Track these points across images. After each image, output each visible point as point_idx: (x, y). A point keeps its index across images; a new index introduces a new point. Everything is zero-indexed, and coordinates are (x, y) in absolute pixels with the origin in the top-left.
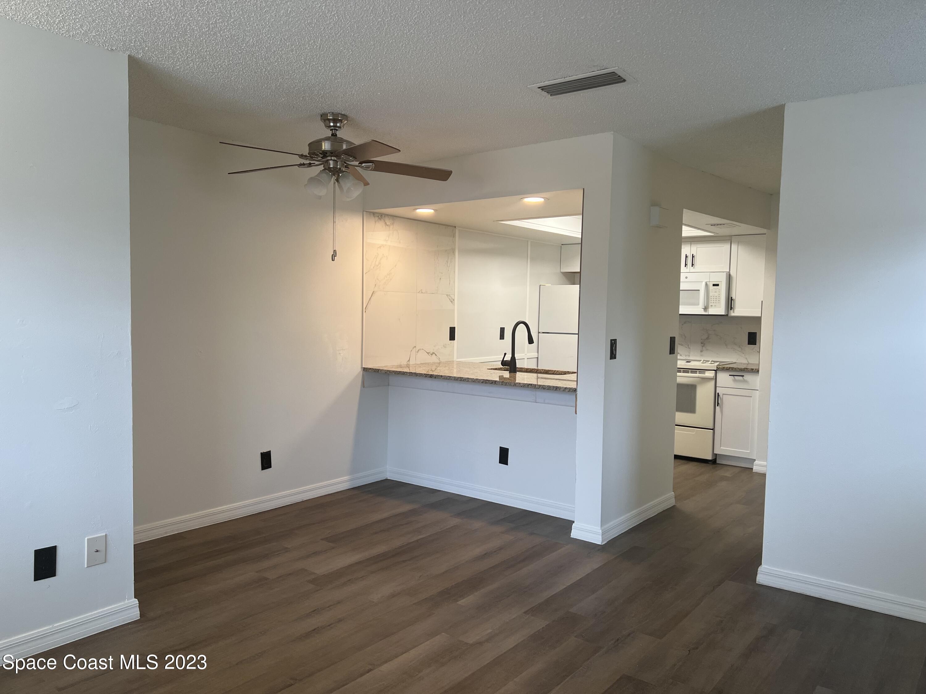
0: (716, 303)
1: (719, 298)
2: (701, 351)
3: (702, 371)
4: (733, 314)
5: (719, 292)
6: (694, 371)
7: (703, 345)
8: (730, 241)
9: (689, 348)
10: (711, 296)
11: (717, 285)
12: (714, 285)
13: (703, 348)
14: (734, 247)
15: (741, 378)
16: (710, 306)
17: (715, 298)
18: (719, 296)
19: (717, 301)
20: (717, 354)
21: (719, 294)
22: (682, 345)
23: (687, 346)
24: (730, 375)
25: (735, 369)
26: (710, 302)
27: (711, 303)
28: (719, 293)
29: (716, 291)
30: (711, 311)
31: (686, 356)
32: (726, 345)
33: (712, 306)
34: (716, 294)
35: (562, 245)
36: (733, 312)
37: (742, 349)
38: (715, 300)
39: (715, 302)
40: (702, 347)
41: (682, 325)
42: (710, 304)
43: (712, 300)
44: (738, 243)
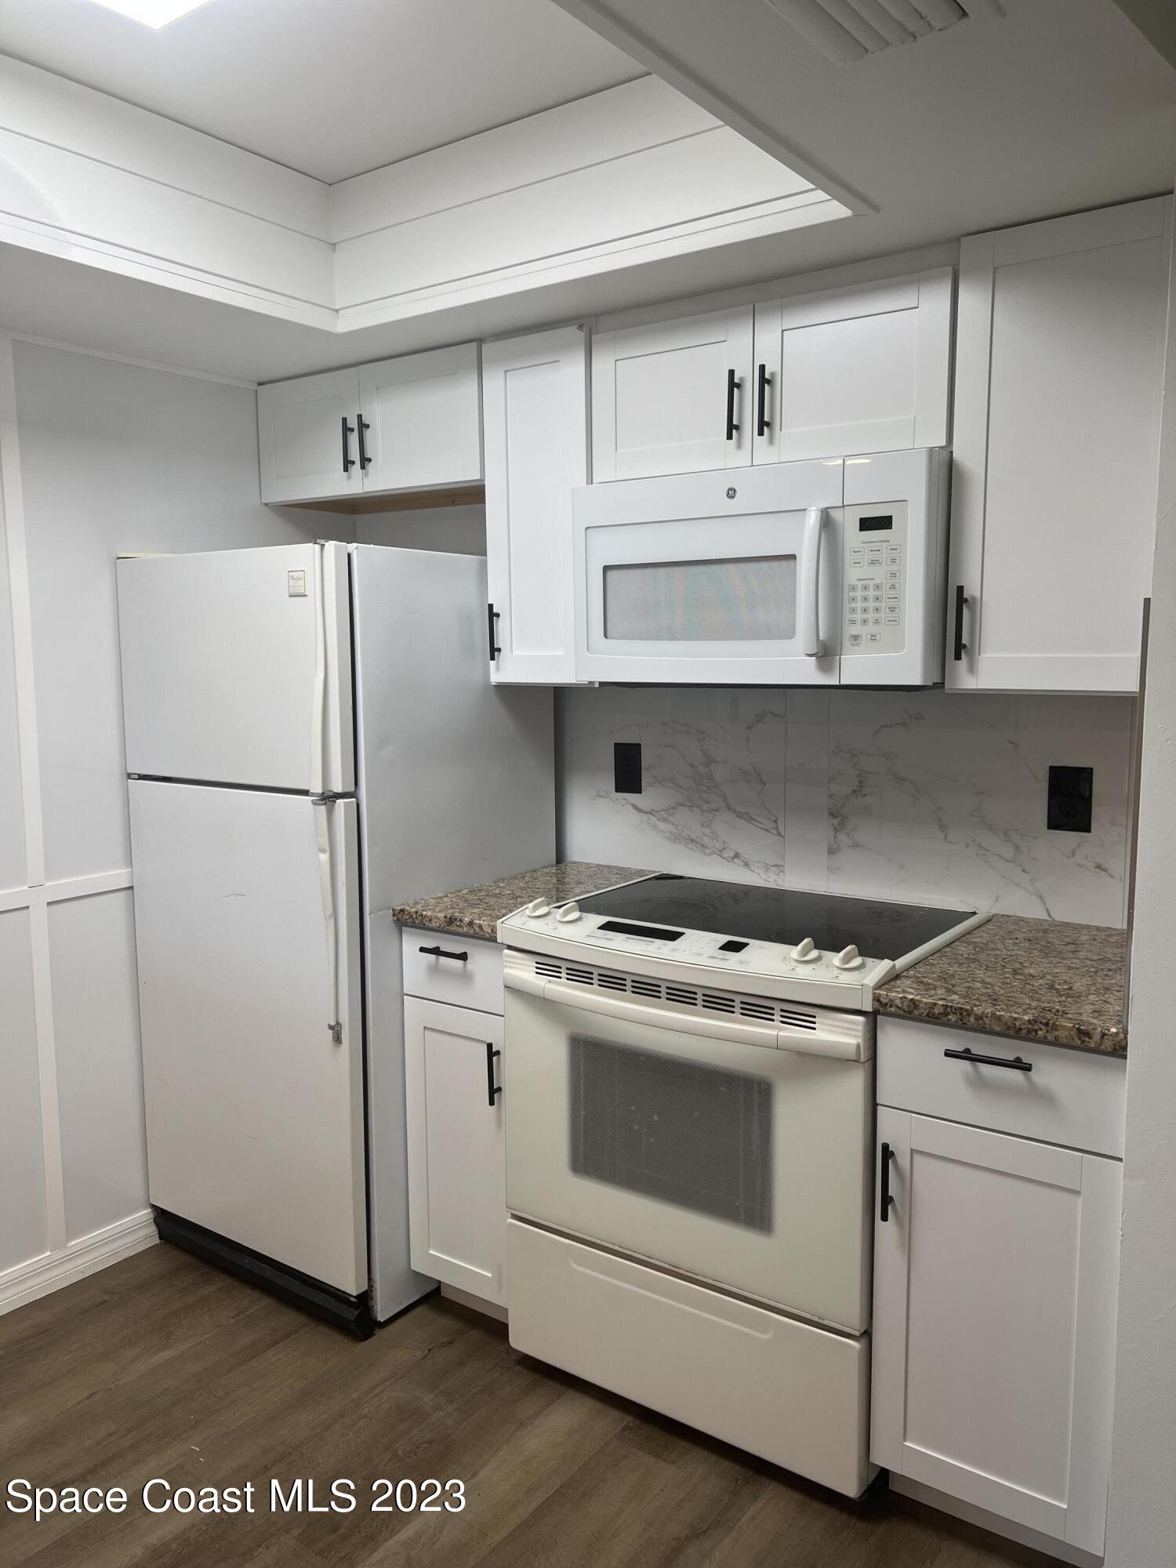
0: (877, 622)
1: (893, 594)
2: (832, 851)
3: (800, 1011)
4: (967, 680)
5: (893, 561)
6: (757, 1007)
7: (835, 822)
8: (950, 269)
9: (779, 834)
10: (853, 588)
11: (884, 523)
12: (867, 524)
13: (842, 836)
14: (973, 302)
15: (1011, 1074)
16: (847, 642)
17: (871, 593)
18: (893, 581)
19: (883, 615)
20: (902, 867)
21: (893, 575)
22: (750, 819)
23: (770, 825)
24: (949, 1055)
25: (979, 1018)
26: (848, 616)
27: (853, 622)
28: (894, 568)
29: (875, 556)
30: (856, 668)
31: (767, 867)
32: (943, 828)
33: (856, 637)
34: (879, 574)
35: (260, 384)
36: (972, 669)
37: (1017, 848)
38: (871, 604)
39: (871, 616)
40: (836, 830)
41: (749, 728)
42: (849, 631)
43: (859, 605)
44: (996, 275)
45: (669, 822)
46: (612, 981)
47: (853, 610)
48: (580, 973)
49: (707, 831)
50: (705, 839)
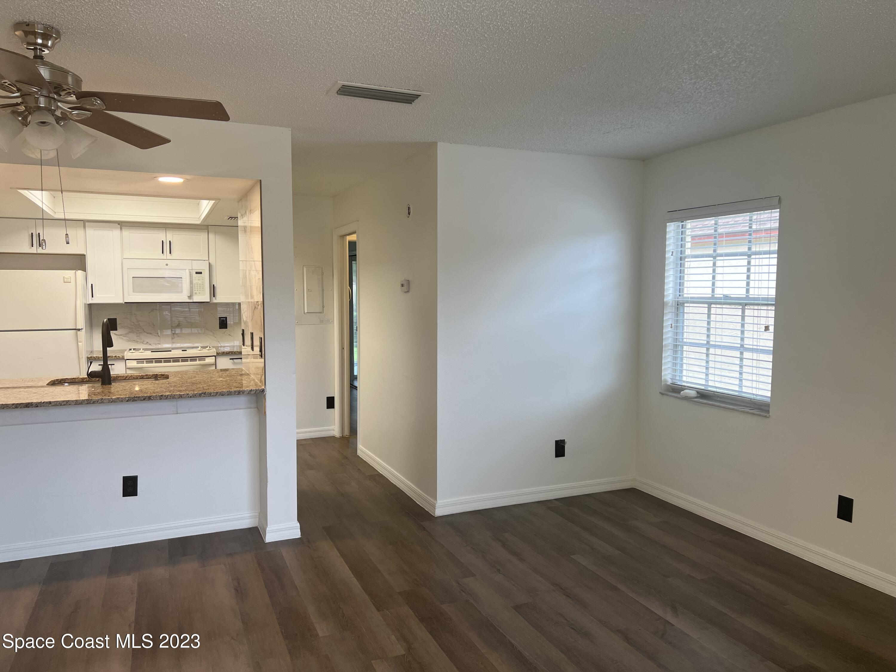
0: (200, 290)
1: (203, 285)
2: (172, 339)
3: (202, 358)
4: (215, 301)
5: (202, 280)
6: (193, 359)
8: (207, 230)
9: (159, 336)
10: (195, 284)
11: (201, 273)
12: (197, 273)
14: (211, 236)
15: (239, 360)
16: (194, 293)
17: (199, 285)
18: (202, 283)
21: (203, 282)
22: (151, 334)
23: (156, 335)
24: (230, 359)
25: (234, 352)
26: (194, 289)
27: (195, 290)
29: (199, 279)
30: (196, 299)
31: (156, 344)
33: (196, 293)
34: (200, 282)
36: (215, 299)
37: (214, 333)
38: (199, 287)
39: (198, 289)
41: (150, 313)
42: (194, 292)
43: (196, 287)
44: (215, 233)
45: (126, 337)
46: (158, 360)
47: (195, 288)
48: (149, 361)
49: (138, 338)
50: (138, 340)
